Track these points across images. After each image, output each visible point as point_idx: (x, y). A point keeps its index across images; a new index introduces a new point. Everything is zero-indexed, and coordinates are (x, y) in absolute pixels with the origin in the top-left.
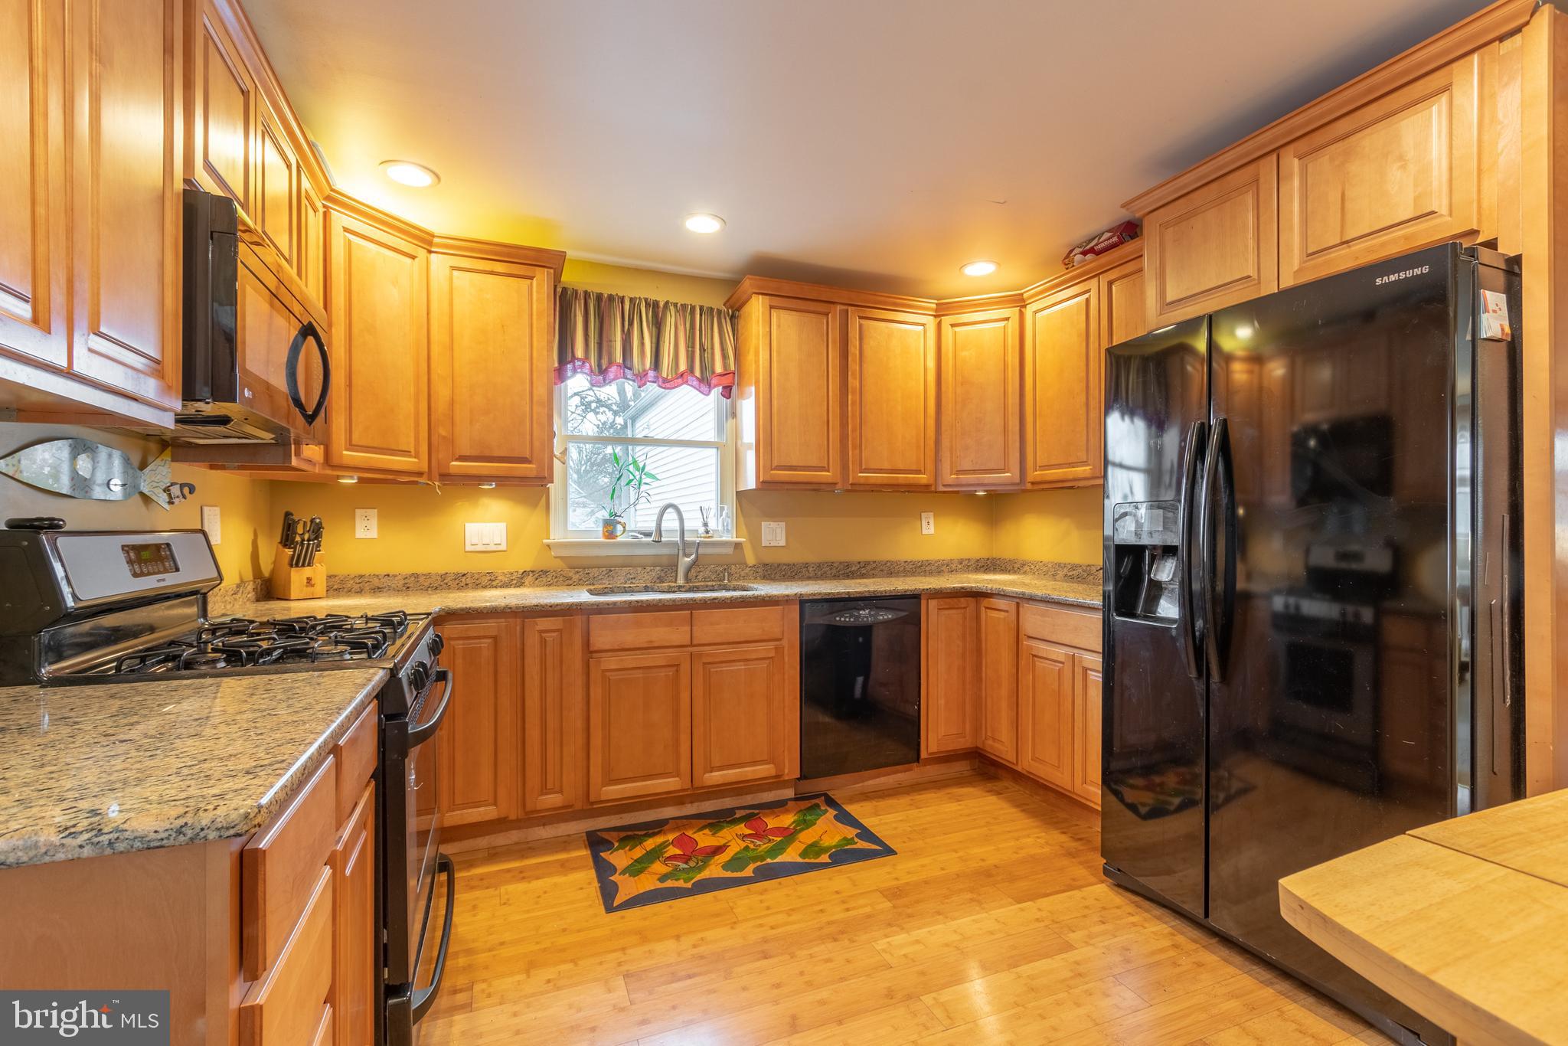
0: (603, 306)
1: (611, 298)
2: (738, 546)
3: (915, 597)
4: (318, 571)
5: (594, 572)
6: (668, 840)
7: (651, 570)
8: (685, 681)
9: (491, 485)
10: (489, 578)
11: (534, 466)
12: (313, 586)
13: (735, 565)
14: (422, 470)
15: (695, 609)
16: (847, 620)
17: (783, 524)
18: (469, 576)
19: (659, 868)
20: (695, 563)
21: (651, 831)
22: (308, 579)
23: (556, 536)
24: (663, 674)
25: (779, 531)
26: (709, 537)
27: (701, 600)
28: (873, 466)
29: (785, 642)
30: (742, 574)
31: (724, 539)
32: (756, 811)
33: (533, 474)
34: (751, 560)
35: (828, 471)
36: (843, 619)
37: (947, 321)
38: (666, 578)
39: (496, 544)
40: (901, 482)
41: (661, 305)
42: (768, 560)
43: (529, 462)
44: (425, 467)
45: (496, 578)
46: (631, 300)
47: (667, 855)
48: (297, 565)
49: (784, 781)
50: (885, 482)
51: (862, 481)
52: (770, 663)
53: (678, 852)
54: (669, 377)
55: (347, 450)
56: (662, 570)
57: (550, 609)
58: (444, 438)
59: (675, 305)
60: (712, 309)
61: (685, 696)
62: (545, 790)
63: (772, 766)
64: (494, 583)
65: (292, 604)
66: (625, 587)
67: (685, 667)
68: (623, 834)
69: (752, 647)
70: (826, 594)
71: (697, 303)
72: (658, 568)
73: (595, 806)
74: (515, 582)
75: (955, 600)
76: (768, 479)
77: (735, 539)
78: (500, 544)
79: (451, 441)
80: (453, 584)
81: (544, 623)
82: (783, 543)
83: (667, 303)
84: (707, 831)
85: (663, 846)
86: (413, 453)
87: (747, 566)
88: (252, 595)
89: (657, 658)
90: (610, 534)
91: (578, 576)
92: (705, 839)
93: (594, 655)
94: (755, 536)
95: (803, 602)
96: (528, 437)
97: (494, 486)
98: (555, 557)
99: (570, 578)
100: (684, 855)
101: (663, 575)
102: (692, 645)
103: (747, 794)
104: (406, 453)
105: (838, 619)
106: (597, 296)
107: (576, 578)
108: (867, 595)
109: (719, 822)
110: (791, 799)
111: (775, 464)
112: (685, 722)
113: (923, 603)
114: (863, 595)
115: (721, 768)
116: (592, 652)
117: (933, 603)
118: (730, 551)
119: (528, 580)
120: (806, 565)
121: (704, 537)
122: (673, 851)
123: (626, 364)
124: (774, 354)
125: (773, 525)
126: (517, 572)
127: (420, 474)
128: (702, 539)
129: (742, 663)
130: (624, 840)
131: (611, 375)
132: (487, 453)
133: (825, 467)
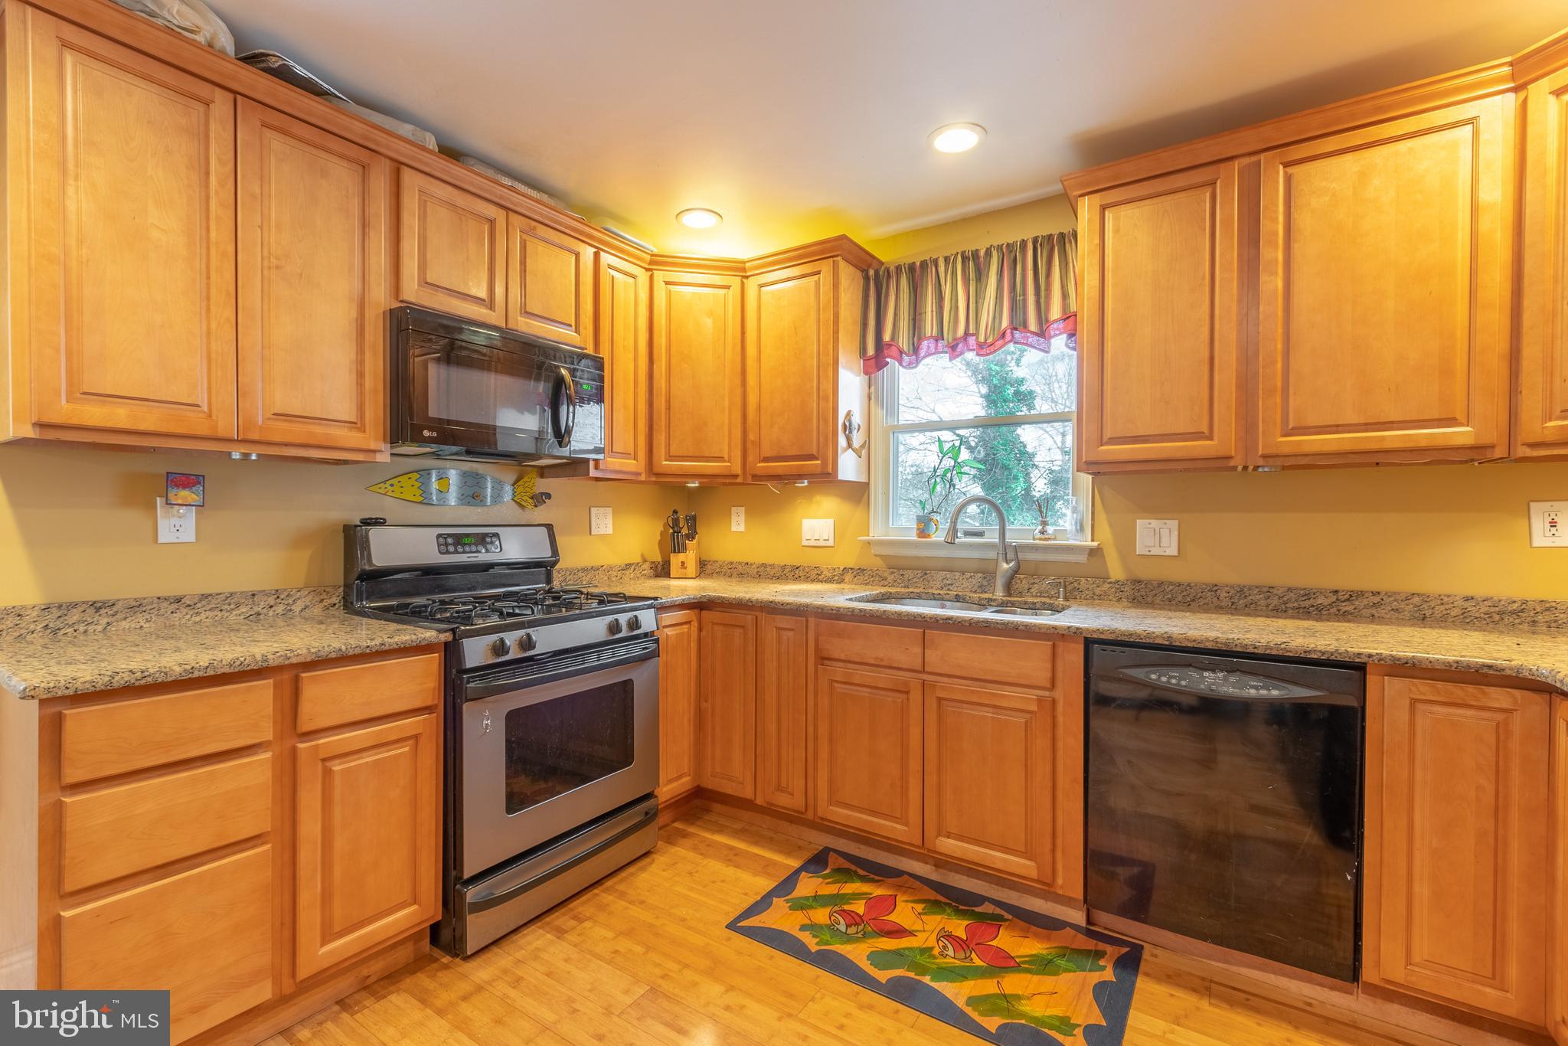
0: (916, 273)
1: (924, 264)
2: (1094, 552)
3: (1356, 668)
4: (690, 557)
5: (909, 574)
6: (871, 894)
7: (971, 577)
8: (915, 712)
9: (803, 483)
10: (817, 572)
11: (819, 462)
12: (686, 568)
13: (1086, 578)
14: (733, 472)
16: (1174, 681)
17: (1173, 524)
18: (801, 568)
19: (821, 915)
20: (1016, 571)
21: (872, 876)
22: (682, 562)
23: (877, 533)
24: (890, 699)
25: (1165, 532)
26: (1046, 539)
28: (1313, 420)
29: (1058, 694)
30: (1097, 591)
31: (1071, 542)
32: (1007, 916)
33: (819, 470)
34: (1116, 571)
35: (1212, 440)
36: (1164, 679)
38: (988, 587)
39: (824, 540)
41: (982, 253)
42: (1144, 573)
43: (816, 459)
44: (737, 469)
45: (822, 572)
46: (947, 259)
47: (846, 907)
48: (675, 552)
49: (1055, 893)
50: (1347, 447)
51: (1286, 450)
52: (1031, 718)
53: (861, 910)
54: (990, 340)
55: (669, 460)
56: (985, 578)
58: (753, 442)
59: (1000, 248)
60: (1050, 236)
61: (915, 732)
63: (1033, 864)
64: (820, 577)
65: (673, 583)
66: (933, 594)
67: (916, 696)
68: (847, 865)
69: (1007, 691)
70: (1123, 634)
71: (1028, 235)
72: (980, 575)
73: (825, 823)
74: (837, 578)
75: (1471, 689)
77: (1089, 543)
78: (828, 540)
79: (758, 444)
80: (790, 575)
82: (1173, 551)
83: (988, 253)
84: (919, 907)
85: (856, 896)
86: (726, 458)
87: (1104, 582)
88: (648, 572)
89: (883, 678)
90: (923, 533)
91: (893, 577)
92: (904, 913)
93: (826, 662)
94: (1125, 539)
96: (815, 434)
97: (806, 484)
98: (875, 555)
99: (885, 579)
100: (860, 917)
101: (985, 583)
102: (924, 671)
103: (1010, 888)
104: (720, 459)
105: (1154, 677)
106: (909, 268)
107: (891, 578)
108: (1210, 645)
109: (946, 904)
110: (1075, 927)
111: (1108, 434)
112: (914, 765)
113: (1372, 680)
115: (960, 838)
116: (824, 658)
117: (1394, 687)
118: (1083, 558)
119: (848, 577)
120: (1214, 588)
121: (1040, 539)
122: (859, 908)
123: (940, 337)
124: (1109, 275)
125: (1155, 523)
126: (839, 568)
127: (736, 476)
128: (1037, 542)
129: (991, 710)
130: (839, 871)
131: (922, 353)
132: (783, 453)
133: (1203, 433)
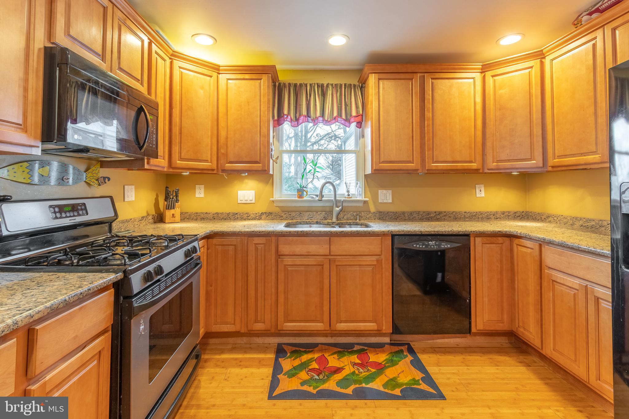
0: (297, 89)
1: (301, 85)
2: (365, 202)
3: (466, 236)
4: (177, 211)
5: (293, 214)
6: (314, 358)
7: (320, 214)
8: (326, 273)
9: (245, 174)
10: (247, 215)
11: (261, 165)
12: (175, 217)
13: (364, 212)
14: (213, 168)
15: (332, 236)
16: (421, 246)
17: (390, 191)
18: (238, 214)
19: (303, 375)
20: (341, 211)
21: (308, 350)
22: (173, 214)
23: (277, 197)
24: (315, 269)
25: (388, 194)
26: (350, 198)
27: (334, 232)
28: (440, 159)
29: (383, 257)
30: (368, 217)
31: (358, 199)
32: (366, 348)
33: (260, 169)
34: (372, 210)
35: (413, 164)
36: (418, 246)
37: (488, 74)
39: (250, 200)
40: (458, 168)
41: (325, 85)
42: (382, 210)
43: (259, 163)
44: (215, 167)
45: (250, 215)
46: (310, 85)
47: (310, 367)
48: (168, 209)
49: (383, 333)
50: (449, 168)
51: (434, 168)
52: (374, 268)
53: (317, 366)
54: (329, 120)
55: (179, 160)
56: (326, 214)
57: (259, 233)
58: (223, 154)
59: (332, 85)
60: (351, 85)
61: (326, 282)
62: (256, 321)
63: (375, 324)
64: (249, 218)
65: (167, 226)
67: (326, 266)
68: (294, 349)
69: (365, 258)
70: (406, 232)
71: (343, 82)
72: (324, 213)
73: (281, 332)
74: (258, 217)
75: (495, 238)
76: (377, 168)
77: (364, 199)
78: (252, 200)
79: (226, 155)
80: (232, 218)
81: (257, 240)
82: (390, 201)
83: (328, 85)
84: (336, 356)
85: (311, 360)
86: (209, 161)
87: (370, 213)
88: (151, 221)
89: (311, 261)
90: (300, 196)
92: (333, 361)
93: (281, 257)
94: (375, 197)
95: (394, 236)
96: (258, 152)
97: (247, 174)
98: (277, 206)
99: (282, 217)
100: (319, 369)
101: (326, 216)
102: (330, 255)
103: (362, 337)
104: (206, 161)
105: (415, 246)
106: (294, 85)
107: (285, 216)
108: (433, 233)
109: (344, 351)
110: (387, 344)
111: (382, 160)
112: (326, 295)
113: (472, 239)
114: (430, 233)
115: (346, 322)
116: (280, 255)
117: (478, 240)
118: (361, 205)
119: (264, 217)
120: (404, 213)
122: (315, 365)
123: (308, 115)
124: (381, 103)
125: (385, 191)
126: (258, 213)
127: (213, 170)
128: (346, 199)
129: (358, 267)
130: (293, 352)
131: (301, 121)
132: (241, 160)
133: (411, 161)
